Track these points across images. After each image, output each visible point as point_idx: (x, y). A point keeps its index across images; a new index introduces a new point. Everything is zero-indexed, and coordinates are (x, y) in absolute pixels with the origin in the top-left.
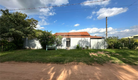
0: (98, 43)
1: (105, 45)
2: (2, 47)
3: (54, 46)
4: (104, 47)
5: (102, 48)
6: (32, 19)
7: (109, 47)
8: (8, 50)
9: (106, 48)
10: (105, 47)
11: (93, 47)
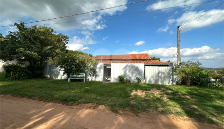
0: (159, 73)
1: (173, 78)
2: (12, 74)
3: (82, 76)
4: (171, 82)
5: (167, 83)
6: (60, 34)
7: (183, 82)
8: (18, 79)
9: (174, 84)
10: (173, 81)
11: (150, 81)
